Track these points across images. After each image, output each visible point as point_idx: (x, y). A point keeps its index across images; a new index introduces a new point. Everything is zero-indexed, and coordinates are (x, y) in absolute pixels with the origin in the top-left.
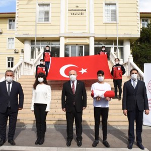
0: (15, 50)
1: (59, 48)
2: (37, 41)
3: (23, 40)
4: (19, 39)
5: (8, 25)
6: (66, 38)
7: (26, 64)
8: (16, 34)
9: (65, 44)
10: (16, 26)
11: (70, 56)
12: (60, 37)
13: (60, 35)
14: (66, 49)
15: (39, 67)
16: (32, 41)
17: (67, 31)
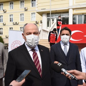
0: (36, 22)
1: (68, 18)
2: (52, 14)
3: (41, 14)
4: (38, 13)
5: (31, 4)
6: (73, 9)
7: (44, 31)
8: (37, 9)
9: (73, 14)
10: (36, 4)
11: (77, 24)
12: (69, 9)
13: (69, 8)
14: (74, 19)
15: (51, 33)
16: (48, 14)
17: (75, 4)
